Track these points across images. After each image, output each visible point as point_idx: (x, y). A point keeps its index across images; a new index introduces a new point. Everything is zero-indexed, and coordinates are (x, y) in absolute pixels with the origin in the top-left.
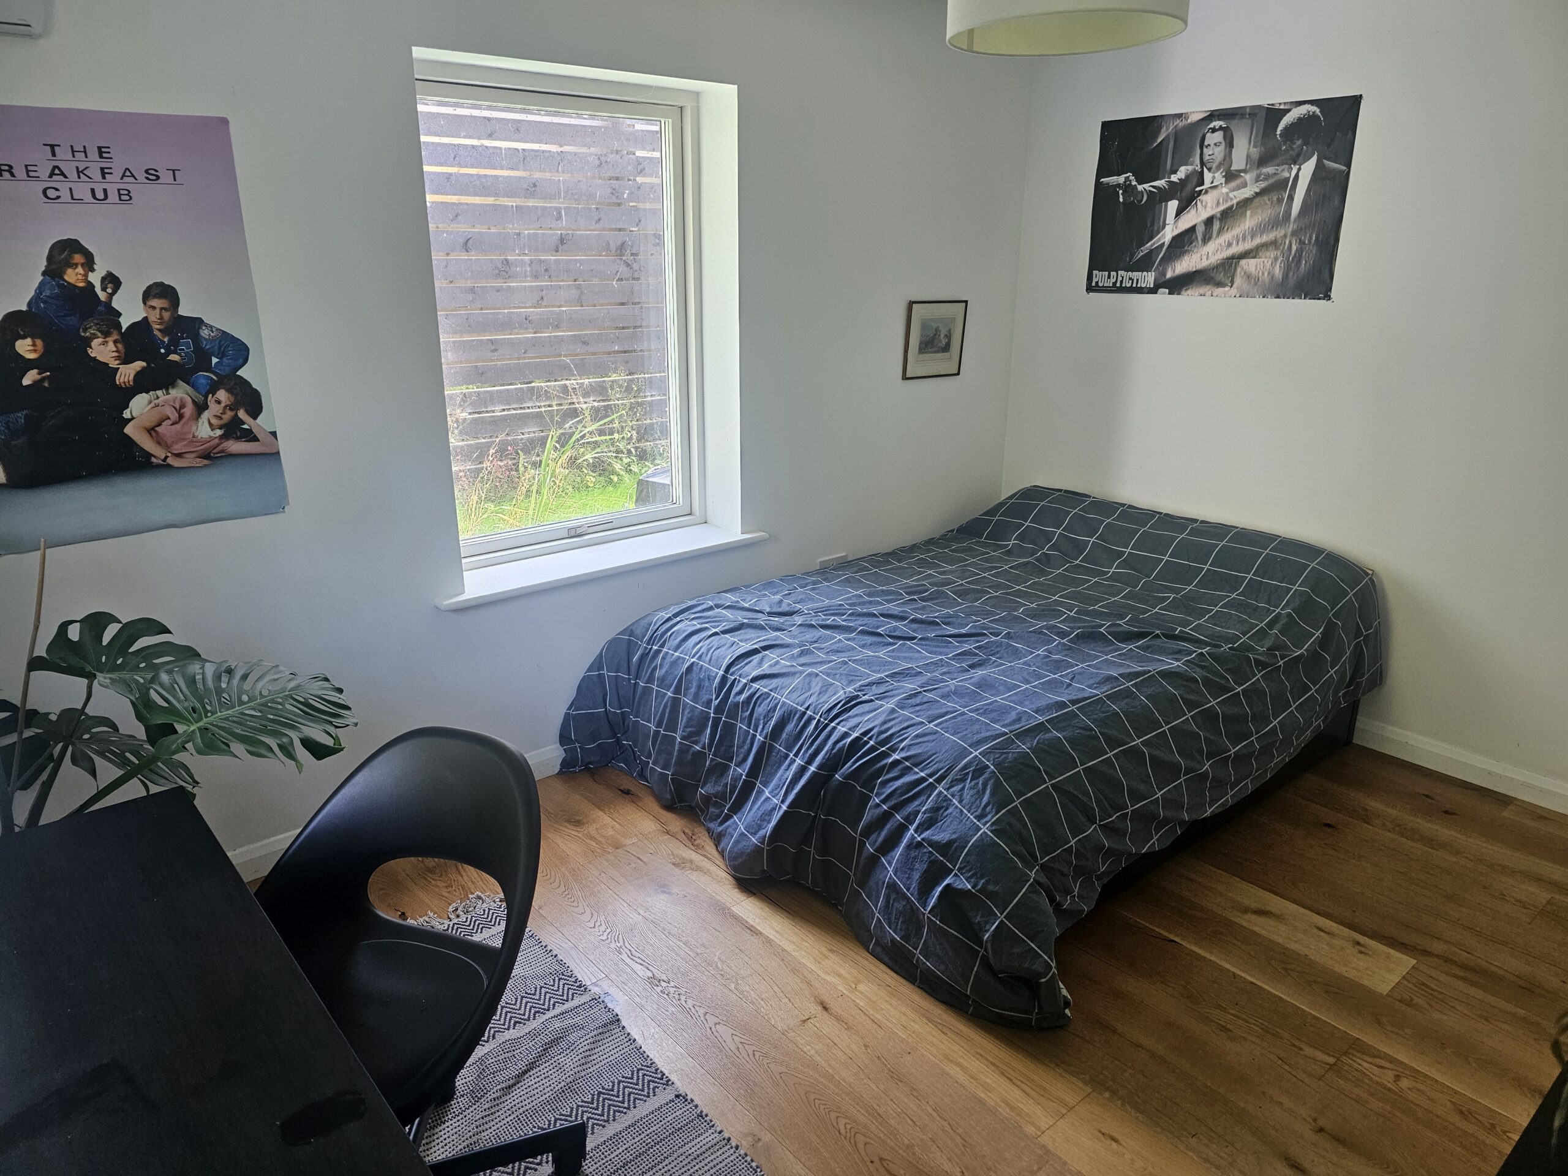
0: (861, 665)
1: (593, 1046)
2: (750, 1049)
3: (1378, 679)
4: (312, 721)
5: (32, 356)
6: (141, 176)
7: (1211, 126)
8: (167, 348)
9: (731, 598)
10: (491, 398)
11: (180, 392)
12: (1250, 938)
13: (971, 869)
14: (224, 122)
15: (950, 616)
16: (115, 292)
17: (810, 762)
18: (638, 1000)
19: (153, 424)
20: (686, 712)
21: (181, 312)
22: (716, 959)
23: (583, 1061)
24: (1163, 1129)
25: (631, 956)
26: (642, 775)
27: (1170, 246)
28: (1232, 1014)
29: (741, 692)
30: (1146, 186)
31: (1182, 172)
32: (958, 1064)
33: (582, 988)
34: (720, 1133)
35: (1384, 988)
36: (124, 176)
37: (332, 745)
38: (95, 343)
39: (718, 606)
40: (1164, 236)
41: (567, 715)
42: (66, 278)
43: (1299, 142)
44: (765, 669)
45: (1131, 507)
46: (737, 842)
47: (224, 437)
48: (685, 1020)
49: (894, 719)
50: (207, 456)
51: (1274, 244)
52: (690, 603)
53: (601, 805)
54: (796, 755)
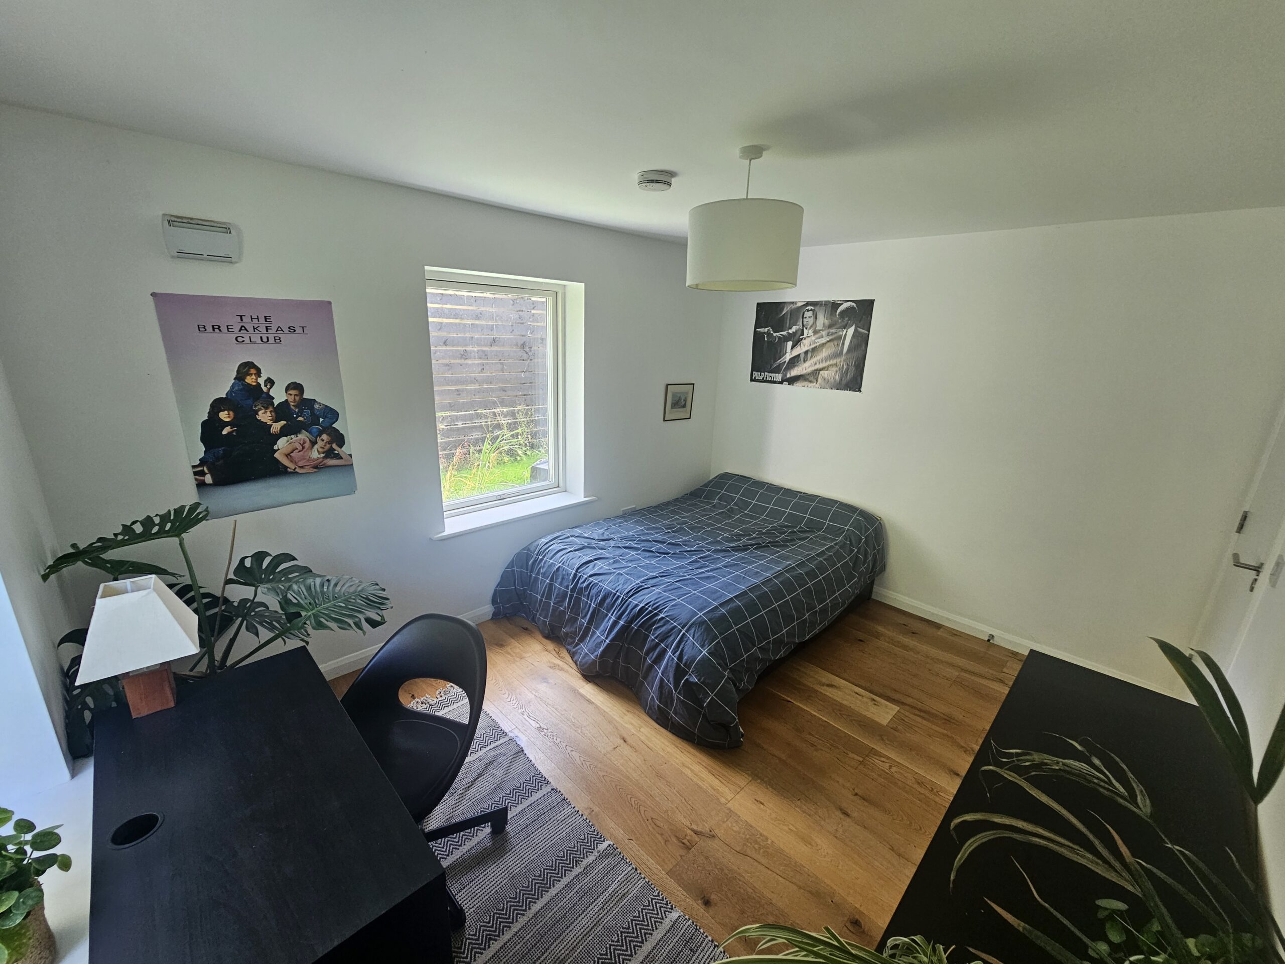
0: (643, 569)
1: (510, 764)
2: (588, 764)
3: (883, 568)
4: (371, 608)
5: (228, 420)
6: (286, 330)
7: (807, 308)
8: (297, 414)
9: (578, 531)
10: (457, 418)
11: (303, 436)
12: (825, 699)
13: (697, 671)
14: (330, 303)
15: (686, 541)
16: (271, 387)
17: (619, 618)
18: (532, 739)
19: (289, 452)
20: (556, 591)
21: (305, 396)
22: (571, 717)
23: (505, 773)
24: (785, 797)
25: (529, 716)
26: (533, 620)
27: (788, 363)
28: (817, 738)
29: (584, 582)
30: (777, 334)
31: (794, 329)
32: (688, 768)
33: (505, 734)
34: (574, 808)
35: (885, 722)
36: (277, 330)
37: (380, 620)
38: (260, 413)
39: (572, 536)
40: (786, 358)
41: (495, 590)
42: (246, 380)
43: (847, 319)
44: (596, 571)
45: (771, 484)
46: (584, 657)
47: (325, 457)
48: (556, 750)
49: (660, 597)
50: (316, 467)
51: (836, 365)
52: (558, 534)
53: (513, 636)
54: (612, 615)
